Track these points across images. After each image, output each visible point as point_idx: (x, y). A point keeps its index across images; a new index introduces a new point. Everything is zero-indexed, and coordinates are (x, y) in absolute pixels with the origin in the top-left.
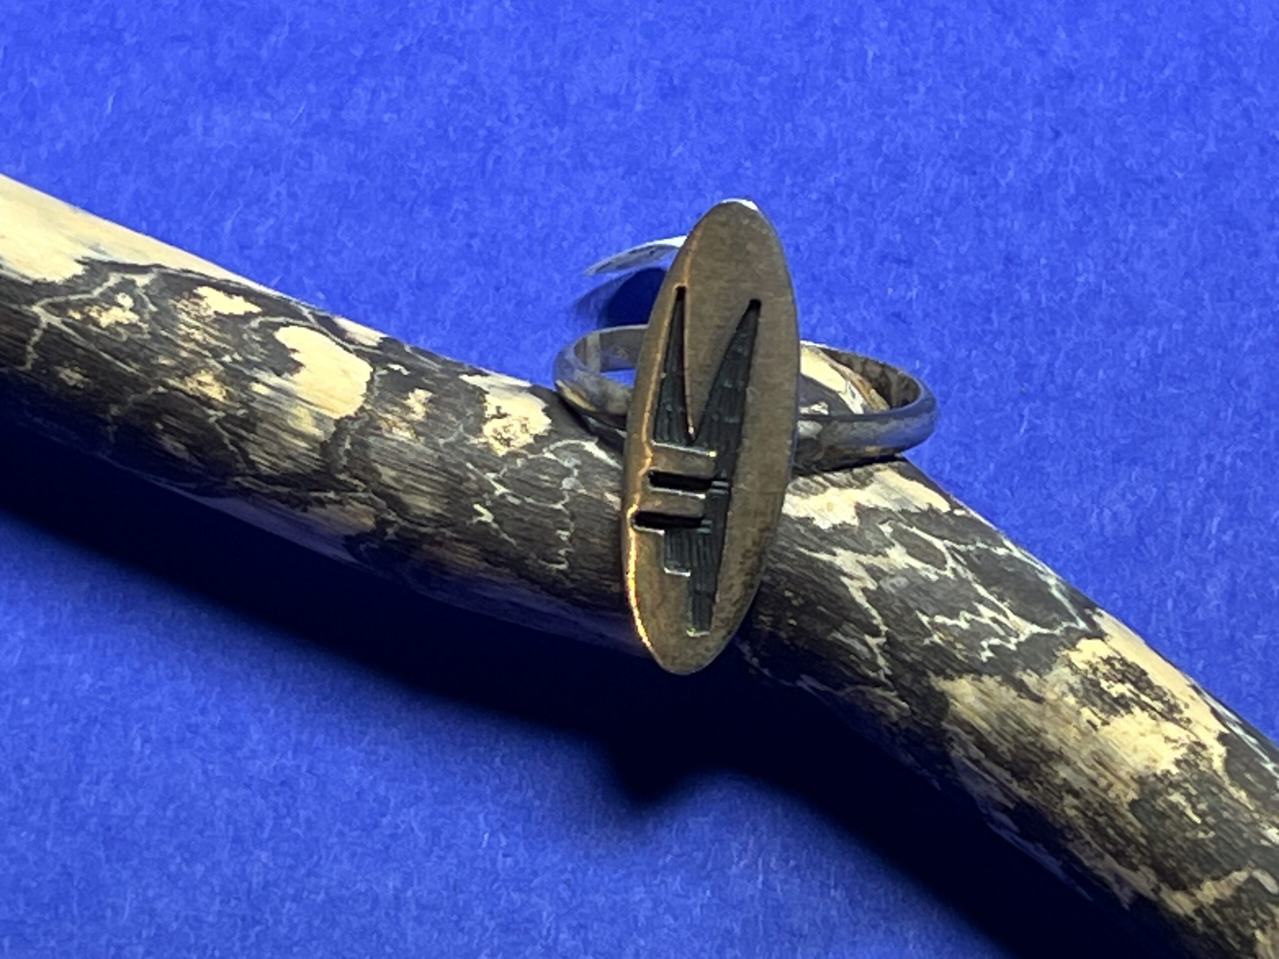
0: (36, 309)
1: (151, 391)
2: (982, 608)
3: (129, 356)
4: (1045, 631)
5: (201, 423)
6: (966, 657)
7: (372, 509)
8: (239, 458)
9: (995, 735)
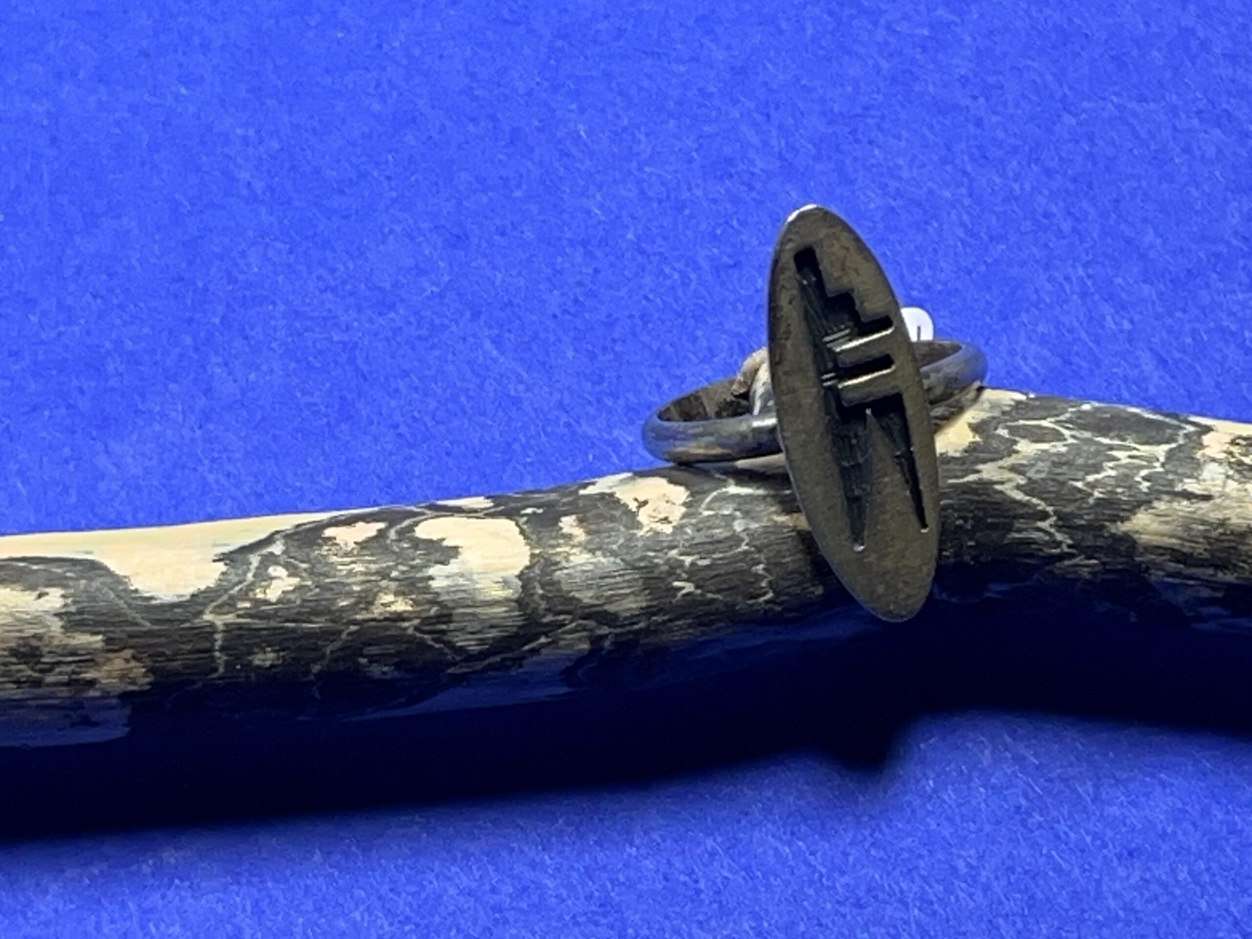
0: (208, 617)
1: (344, 636)
2: (1115, 453)
3: (310, 613)
4: (1173, 445)
5: (401, 638)
6: (1130, 496)
7: (585, 634)
8: (446, 650)
9: (1186, 544)
